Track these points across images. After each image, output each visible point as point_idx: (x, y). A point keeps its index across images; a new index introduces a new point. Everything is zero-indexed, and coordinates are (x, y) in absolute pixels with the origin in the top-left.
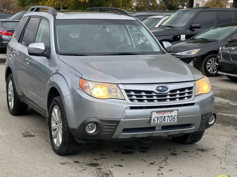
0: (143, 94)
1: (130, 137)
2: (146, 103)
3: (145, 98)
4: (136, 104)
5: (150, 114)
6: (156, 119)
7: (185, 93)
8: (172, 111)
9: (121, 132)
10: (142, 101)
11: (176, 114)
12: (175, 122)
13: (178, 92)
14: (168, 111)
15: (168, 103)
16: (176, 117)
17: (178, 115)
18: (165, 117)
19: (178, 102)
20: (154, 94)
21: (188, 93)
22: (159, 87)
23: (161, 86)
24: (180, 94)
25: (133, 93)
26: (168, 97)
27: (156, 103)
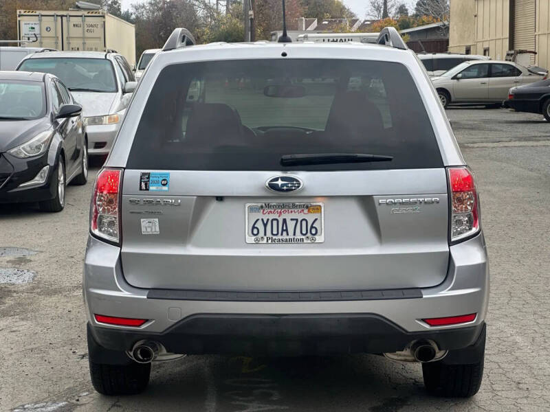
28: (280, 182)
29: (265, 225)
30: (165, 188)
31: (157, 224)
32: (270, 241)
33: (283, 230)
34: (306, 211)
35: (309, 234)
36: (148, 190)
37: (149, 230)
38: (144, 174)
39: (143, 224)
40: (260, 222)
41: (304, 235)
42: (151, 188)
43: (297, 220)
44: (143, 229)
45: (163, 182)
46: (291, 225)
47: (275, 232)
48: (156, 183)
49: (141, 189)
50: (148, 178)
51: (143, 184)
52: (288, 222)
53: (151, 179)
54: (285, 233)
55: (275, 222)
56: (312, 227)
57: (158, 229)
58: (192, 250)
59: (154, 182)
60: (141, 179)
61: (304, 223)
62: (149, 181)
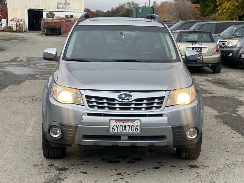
0: (105, 101)
1: (92, 144)
2: (107, 111)
3: (106, 105)
4: (96, 110)
5: (108, 122)
6: (115, 128)
7: (154, 103)
8: (134, 120)
9: (81, 138)
10: (103, 108)
11: (139, 124)
12: (138, 132)
13: (145, 101)
14: (129, 120)
15: (132, 112)
16: (138, 128)
17: (141, 126)
18: (125, 126)
19: (143, 112)
20: (116, 102)
21: (158, 103)
22: (122, 95)
23: (125, 94)
24: (147, 104)
25: (94, 100)
26: (133, 106)
27: (118, 111)
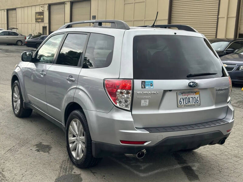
28: (191, 84)
29: (183, 100)
30: (152, 87)
31: (148, 102)
32: (185, 106)
33: (189, 102)
34: (195, 94)
35: (196, 103)
36: (145, 88)
37: (144, 104)
38: (143, 82)
39: (142, 102)
40: (182, 98)
41: (195, 103)
42: (146, 87)
43: (192, 97)
44: (142, 104)
45: (151, 85)
46: (191, 99)
47: (186, 103)
48: (148, 85)
49: (142, 88)
50: (145, 83)
51: (143, 86)
52: (190, 98)
53: (146, 83)
54: (189, 103)
55: (186, 99)
56: (197, 100)
57: (148, 104)
58: (161, 112)
59: (147, 85)
60: (142, 83)
61: (195, 98)
62: (145, 84)
